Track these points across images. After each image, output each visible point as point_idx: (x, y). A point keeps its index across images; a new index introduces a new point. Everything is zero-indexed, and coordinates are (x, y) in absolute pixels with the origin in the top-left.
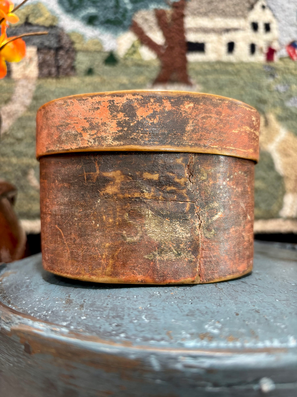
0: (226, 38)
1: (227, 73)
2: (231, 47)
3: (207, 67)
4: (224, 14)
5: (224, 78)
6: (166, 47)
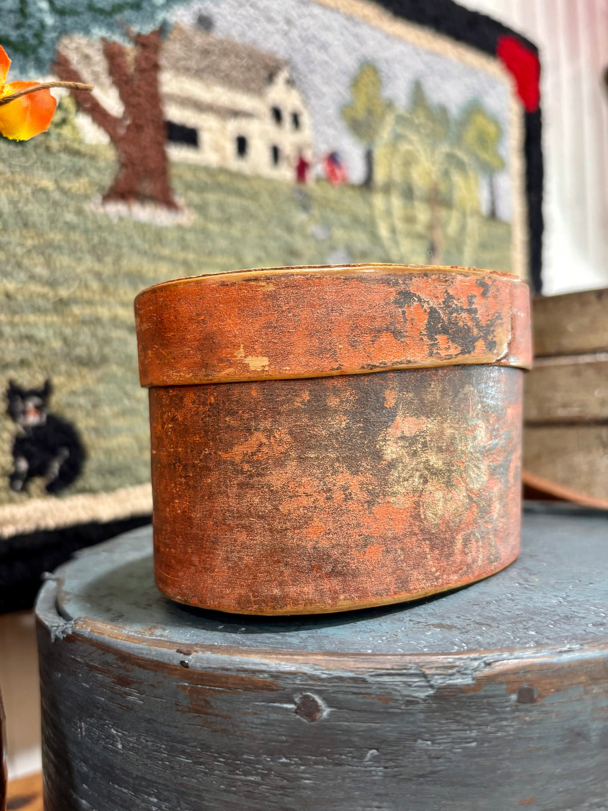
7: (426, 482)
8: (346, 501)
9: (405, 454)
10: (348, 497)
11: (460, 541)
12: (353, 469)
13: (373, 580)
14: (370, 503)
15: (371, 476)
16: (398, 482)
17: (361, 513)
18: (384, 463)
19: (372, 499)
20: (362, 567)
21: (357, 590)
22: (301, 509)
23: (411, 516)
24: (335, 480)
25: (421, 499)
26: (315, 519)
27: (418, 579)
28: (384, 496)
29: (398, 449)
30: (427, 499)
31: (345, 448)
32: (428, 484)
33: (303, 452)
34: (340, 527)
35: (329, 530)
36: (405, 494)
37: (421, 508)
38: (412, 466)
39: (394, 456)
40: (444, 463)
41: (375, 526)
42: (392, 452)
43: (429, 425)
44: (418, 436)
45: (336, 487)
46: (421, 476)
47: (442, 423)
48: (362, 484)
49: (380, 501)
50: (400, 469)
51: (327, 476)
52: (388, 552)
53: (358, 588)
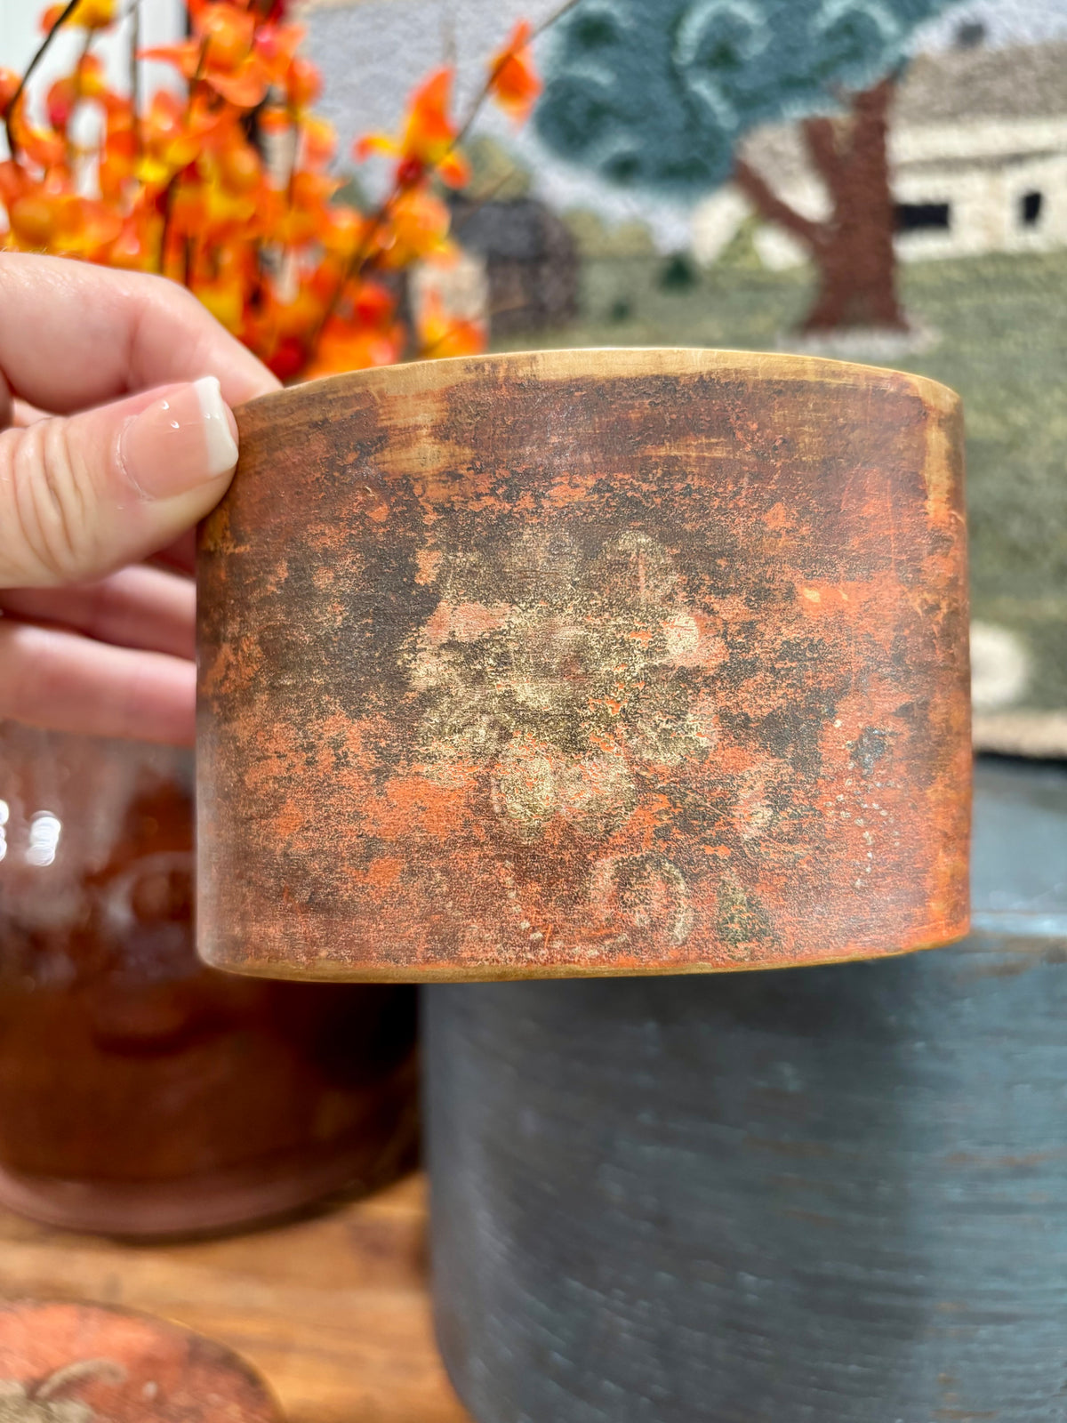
0: (1016, 182)
1: (1020, 285)
2: (1032, 207)
3: (956, 274)
4: (1010, 110)
5: (1006, 302)
6: (836, 227)
7: (505, 736)
8: (337, 768)
9: (457, 679)
10: (341, 762)
11: (607, 876)
12: (353, 708)
13: (382, 927)
14: (381, 774)
15: (384, 721)
16: (440, 734)
17: (364, 793)
18: (411, 695)
19: (385, 766)
20: (361, 899)
21: (350, 943)
22: (271, 782)
23: (468, 806)
24: (322, 727)
25: (493, 772)
26: (289, 801)
27: (481, 940)
28: (410, 760)
29: (441, 668)
30: (508, 772)
31: (339, 666)
32: (513, 742)
33: (277, 677)
34: (326, 818)
35: (308, 822)
36: (455, 759)
37: (494, 790)
38: (471, 703)
39: (432, 682)
40: (552, 701)
41: (387, 820)
42: (429, 674)
43: (516, 619)
44: (487, 641)
45: (322, 742)
46: (492, 726)
47: (550, 614)
48: (367, 735)
49: (400, 772)
50: (444, 707)
51: (310, 720)
52: (412, 873)
53: (352, 940)
